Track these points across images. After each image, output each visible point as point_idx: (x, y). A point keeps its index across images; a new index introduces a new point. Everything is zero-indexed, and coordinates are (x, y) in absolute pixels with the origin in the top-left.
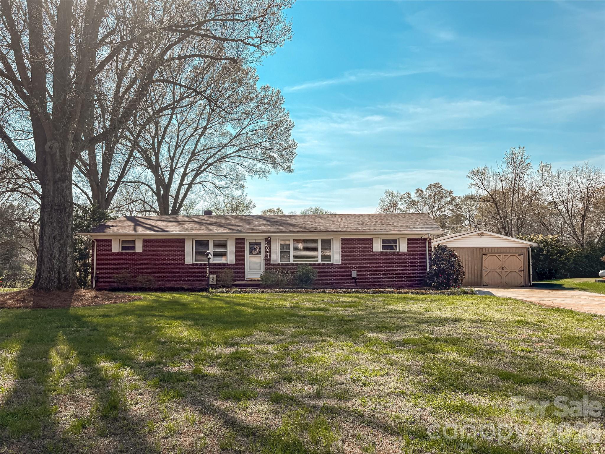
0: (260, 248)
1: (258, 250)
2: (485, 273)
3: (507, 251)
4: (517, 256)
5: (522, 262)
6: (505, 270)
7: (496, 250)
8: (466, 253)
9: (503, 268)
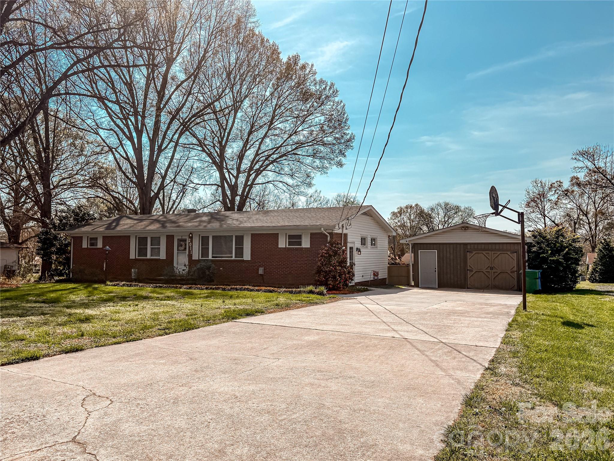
0: (186, 245)
1: (184, 246)
2: (469, 274)
3: (497, 248)
4: (510, 254)
5: (515, 260)
6: (493, 271)
7: (483, 246)
8: (448, 250)
9: (492, 268)
